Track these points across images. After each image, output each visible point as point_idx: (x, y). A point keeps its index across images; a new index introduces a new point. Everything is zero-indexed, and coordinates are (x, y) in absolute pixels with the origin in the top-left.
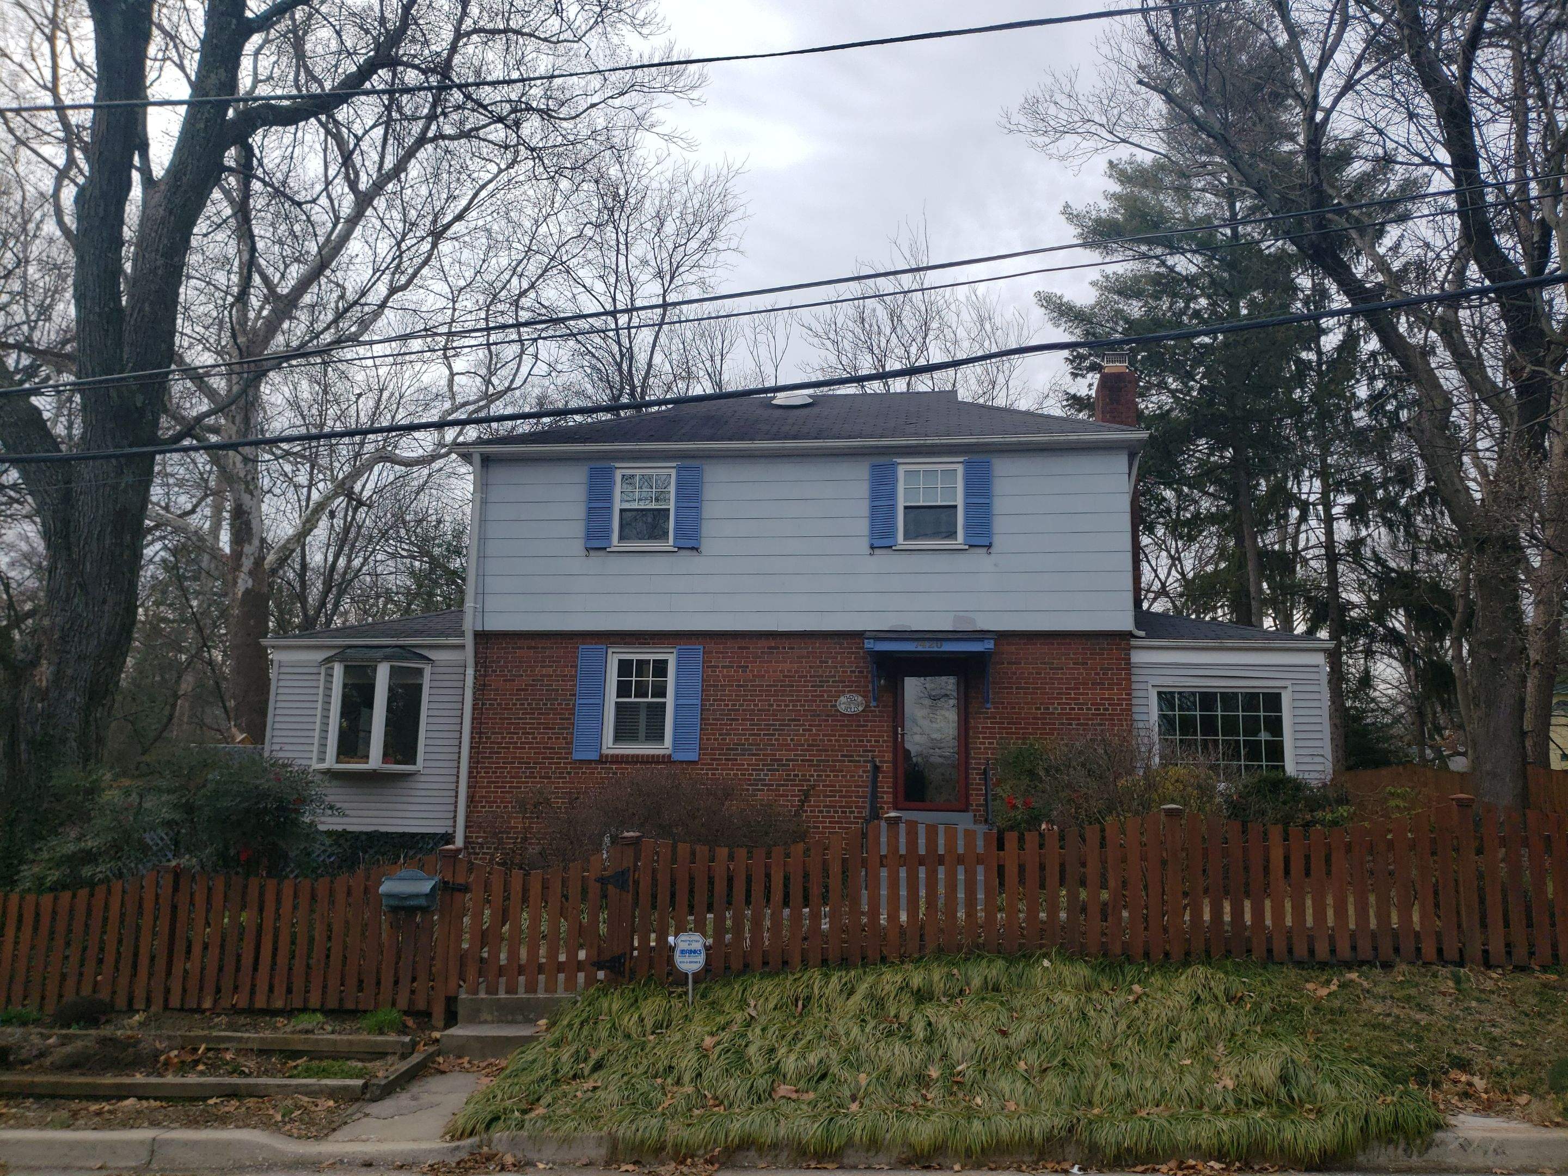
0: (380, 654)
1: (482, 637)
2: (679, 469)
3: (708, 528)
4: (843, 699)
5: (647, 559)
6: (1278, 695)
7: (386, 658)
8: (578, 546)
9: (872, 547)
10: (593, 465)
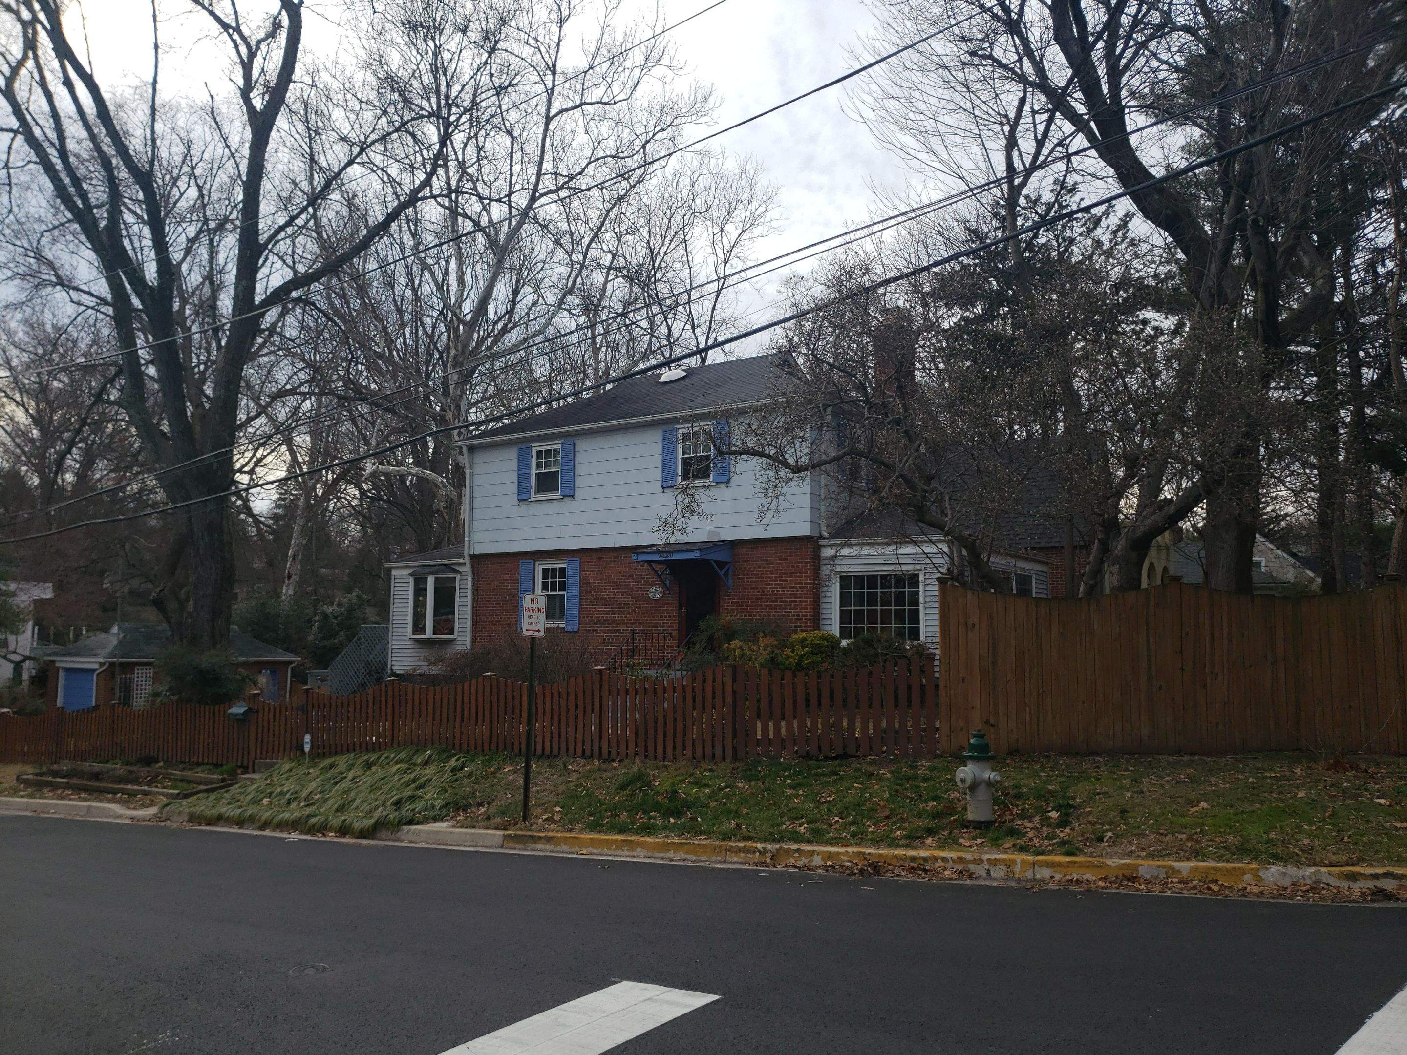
0: (429, 570)
1: (474, 557)
2: (562, 444)
3: (579, 482)
4: (652, 590)
5: (548, 505)
6: (917, 576)
7: (432, 573)
8: (514, 500)
9: (663, 488)
10: (520, 446)
